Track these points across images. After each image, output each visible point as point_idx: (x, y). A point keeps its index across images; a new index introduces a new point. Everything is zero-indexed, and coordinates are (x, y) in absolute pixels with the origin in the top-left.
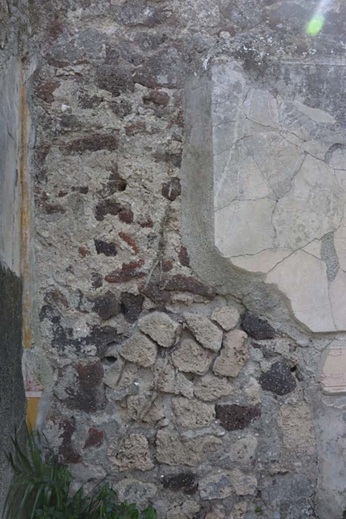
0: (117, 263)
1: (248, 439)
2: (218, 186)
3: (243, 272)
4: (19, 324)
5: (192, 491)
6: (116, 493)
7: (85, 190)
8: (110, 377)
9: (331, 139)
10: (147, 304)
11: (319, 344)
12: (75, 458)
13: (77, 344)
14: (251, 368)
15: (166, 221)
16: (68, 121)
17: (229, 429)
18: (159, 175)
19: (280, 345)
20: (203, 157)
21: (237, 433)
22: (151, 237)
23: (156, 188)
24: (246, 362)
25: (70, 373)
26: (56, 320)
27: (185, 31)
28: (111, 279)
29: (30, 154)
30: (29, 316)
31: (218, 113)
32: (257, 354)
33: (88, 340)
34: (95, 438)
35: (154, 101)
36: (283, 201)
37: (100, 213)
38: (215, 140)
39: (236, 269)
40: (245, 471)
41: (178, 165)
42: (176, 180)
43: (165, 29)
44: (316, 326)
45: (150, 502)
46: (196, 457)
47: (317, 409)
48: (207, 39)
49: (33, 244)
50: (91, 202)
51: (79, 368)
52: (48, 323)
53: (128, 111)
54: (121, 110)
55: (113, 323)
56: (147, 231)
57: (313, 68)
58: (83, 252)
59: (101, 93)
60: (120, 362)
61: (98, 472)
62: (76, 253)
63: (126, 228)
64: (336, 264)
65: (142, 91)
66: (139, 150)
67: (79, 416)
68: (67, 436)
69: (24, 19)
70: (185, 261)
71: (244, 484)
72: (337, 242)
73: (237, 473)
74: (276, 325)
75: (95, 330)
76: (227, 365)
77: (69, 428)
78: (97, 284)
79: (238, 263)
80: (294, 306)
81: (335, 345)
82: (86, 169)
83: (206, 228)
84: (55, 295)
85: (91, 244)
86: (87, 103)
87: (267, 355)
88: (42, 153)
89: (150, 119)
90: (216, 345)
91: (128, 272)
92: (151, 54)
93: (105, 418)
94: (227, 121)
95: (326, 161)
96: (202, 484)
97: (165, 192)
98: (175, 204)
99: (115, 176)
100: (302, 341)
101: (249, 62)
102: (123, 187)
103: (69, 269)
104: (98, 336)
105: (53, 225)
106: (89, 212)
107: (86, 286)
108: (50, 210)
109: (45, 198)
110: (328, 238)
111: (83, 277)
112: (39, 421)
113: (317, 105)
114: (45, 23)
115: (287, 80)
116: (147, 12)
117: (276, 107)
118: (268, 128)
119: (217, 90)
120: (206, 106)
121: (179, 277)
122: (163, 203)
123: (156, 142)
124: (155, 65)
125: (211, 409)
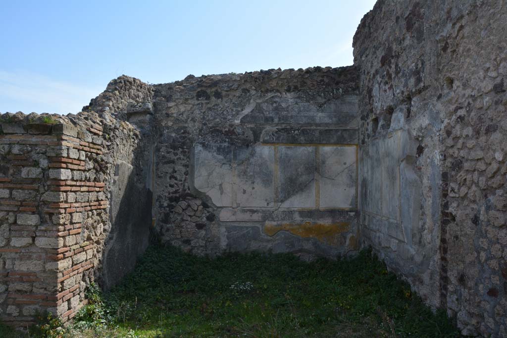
0: (174, 189)
1: (203, 232)
2: (196, 173)
3: (201, 192)
4: (152, 203)
5: (190, 244)
6: (172, 244)
7: (167, 173)
8: (172, 216)
9: (222, 162)
10: (181, 199)
11: (219, 209)
12: (163, 235)
13: (164, 208)
14: (204, 215)
15: (185, 180)
16: (164, 157)
17: (198, 229)
18: (183, 170)
19: (210, 210)
20: (193, 166)
21: (200, 230)
22: (182, 184)
23: (183, 173)
24: (203, 213)
25: (163, 215)
26: (160, 202)
27: (191, 136)
28: (172, 193)
29: (155, 164)
30: (154, 201)
31: (196, 157)
32: (206, 212)
33: (167, 207)
34: (168, 230)
35: (184, 152)
36: (211, 177)
37: (170, 178)
38: (195, 163)
39: (200, 192)
40: (202, 240)
41: (188, 167)
42: (187, 171)
43: (187, 135)
44: (218, 205)
45: (180, 246)
46: (191, 236)
47: (219, 225)
48: (196, 137)
49: (155, 185)
50: (169, 175)
51: (164, 213)
52: (158, 203)
53: (177, 155)
54: (176, 154)
55: (173, 203)
56: (181, 182)
57: (219, 146)
58: (166, 187)
59: (171, 150)
60: (174, 213)
61: (168, 239)
62: (165, 187)
63: (176, 181)
64: (223, 191)
65: (181, 150)
66: (179, 164)
67: (164, 225)
68: (161, 229)
69: (154, 133)
70: (189, 190)
71: (202, 243)
72: (223, 186)
73: (200, 240)
74: (209, 205)
75: (168, 204)
76: (198, 214)
77: (162, 228)
78: (169, 194)
79: (200, 190)
80: (213, 200)
81: (223, 210)
82: (168, 168)
83: (193, 182)
84: (160, 196)
85: (168, 185)
86: (168, 153)
87: (208, 212)
88: (158, 164)
89: (182, 157)
90: (196, 209)
91: (176, 192)
92: (183, 141)
93: (170, 225)
94: (198, 158)
95: (221, 167)
96: (192, 242)
97: (185, 174)
98: (187, 177)
99: (174, 170)
100: (215, 209)
101: (203, 145)
102: (176, 172)
103: (163, 191)
104: (169, 206)
105: (160, 181)
106: (168, 178)
107: (167, 194)
108: (160, 177)
109: (158, 174)
110: (221, 185)
111: (166, 192)
112: (155, 225)
113: (219, 154)
114: (159, 133)
115: (212, 148)
116: (182, 131)
117: (210, 155)
118: (207, 160)
119: (196, 152)
120: (194, 155)
121: (188, 193)
122: (184, 176)
123: (183, 162)
124: (184, 144)
125: (194, 224)
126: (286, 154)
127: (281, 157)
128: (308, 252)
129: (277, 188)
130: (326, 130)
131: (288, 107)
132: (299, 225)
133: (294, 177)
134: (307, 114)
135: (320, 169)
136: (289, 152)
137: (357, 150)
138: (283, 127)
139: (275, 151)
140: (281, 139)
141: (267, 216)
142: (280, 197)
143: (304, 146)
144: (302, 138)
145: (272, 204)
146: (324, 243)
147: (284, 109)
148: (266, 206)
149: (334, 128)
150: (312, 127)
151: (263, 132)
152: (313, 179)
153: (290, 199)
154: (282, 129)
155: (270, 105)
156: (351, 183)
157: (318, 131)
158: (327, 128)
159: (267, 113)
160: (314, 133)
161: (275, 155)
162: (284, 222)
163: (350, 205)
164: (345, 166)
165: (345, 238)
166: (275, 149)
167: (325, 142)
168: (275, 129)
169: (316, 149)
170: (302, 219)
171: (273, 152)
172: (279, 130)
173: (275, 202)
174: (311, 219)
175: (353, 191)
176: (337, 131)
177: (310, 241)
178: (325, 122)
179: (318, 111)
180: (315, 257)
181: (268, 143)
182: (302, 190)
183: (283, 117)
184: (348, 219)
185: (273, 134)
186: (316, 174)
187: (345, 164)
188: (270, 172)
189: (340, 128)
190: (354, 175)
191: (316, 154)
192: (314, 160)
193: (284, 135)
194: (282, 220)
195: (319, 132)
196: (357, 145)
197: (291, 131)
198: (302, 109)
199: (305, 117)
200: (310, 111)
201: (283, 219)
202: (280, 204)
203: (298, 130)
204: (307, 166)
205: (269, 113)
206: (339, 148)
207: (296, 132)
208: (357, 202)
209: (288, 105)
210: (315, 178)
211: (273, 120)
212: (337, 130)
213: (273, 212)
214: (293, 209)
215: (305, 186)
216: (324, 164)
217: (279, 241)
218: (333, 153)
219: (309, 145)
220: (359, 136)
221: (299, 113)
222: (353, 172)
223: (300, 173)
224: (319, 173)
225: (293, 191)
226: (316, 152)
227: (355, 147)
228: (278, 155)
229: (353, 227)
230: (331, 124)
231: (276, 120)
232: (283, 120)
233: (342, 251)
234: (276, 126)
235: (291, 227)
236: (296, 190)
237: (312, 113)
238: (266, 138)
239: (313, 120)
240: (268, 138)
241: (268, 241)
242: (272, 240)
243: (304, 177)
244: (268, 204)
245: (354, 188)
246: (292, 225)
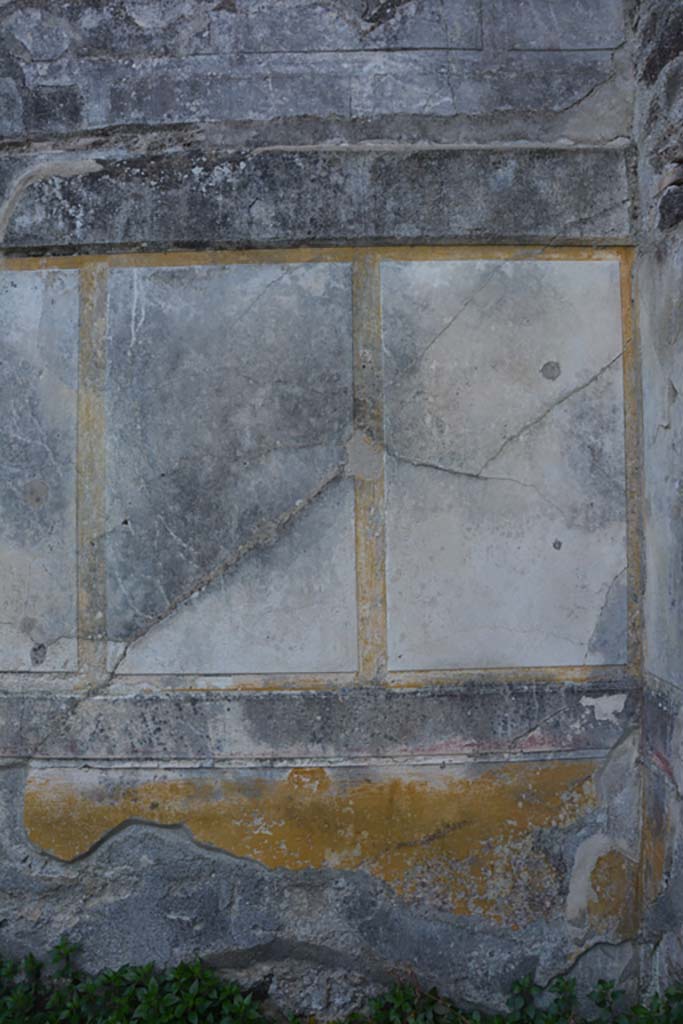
126: (155, 314)
127: (121, 340)
128: (320, 957)
129: (96, 547)
130: (420, 157)
131: (171, 30)
132: (253, 789)
133: (209, 468)
134: (291, 63)
135: (386, 410)
136: (177, 305)
137: (628, 284)
138: (143, 151)
139: (84, 300)
140: (120, 220)
141: (36, 729)
142: (114, 600)
143: (272, 261)
144: (262, 211)
145: (64, 655)
146: (420, 902)
147: (147, 39)
148: (27, 663)
149: (475, 145)
150: (328, 145)
151: (16, 183)
152: (337, 479)
153: (185, 618)
154: (132, 163)
155: (63, 22)
156: (598, 501)
157: (371, 159)
158: (423, 145)
159: (43, 68)
160: (336, 178)
161: (83, 326)
162: (147, 774)
163: (593, 649)
164: (554, 388)
165: (561, 867)
166: (84, 287)
167: (416, 232)
168: (88, 162)
169: (353, 278)
170: (264, 749)
171: (68, 309)
172: (109, 168)
173: (84, 636)
174: (331, 751)
175: (609, 553)
176: (487, 160)
177: (330, 893)
178: (415, 108)
179: (364, 43)
180: (364, 982)
181: (41, 251)
182: (261, 552)
183: (141, 87)
184: (577, 744)
185: (68, 194)
186: (357, 442)
187: (551, 370)
188: (52, 438)
189: (507, 145)
190: (612, 444)
191: (354, 309)
192: (339, 353)
193: (137, 197)
194: (134, 754)
195: (373, 170)
196: (625, 248)
197: (188, 170)
198: (261, 34)
199: (279, 79)
200: (311, 44)
201: (141, 754)
202: (115, 649)
203: (234, 161)
204: (297, 390)
205: (54, 72)
206: (509, 267)
207: (222, 172)
208: (638, 625)
209: (170, 17)
210: (349, 470)
211: (74, 113)
212: (492, 152)
213: (74, 704)
214: (202, 683)
215: (286, 529)
216: (414, 370)
217: (125, 895)
218: (469, 301)
219: (305, 251)
220: (634, 194)
221: (241, 61)
222: (606, 426)
223: (248, 442)
224: (374, 434)
225: (203, 562)
226: (357, 291)
227: (610, 261)
228: (104, 327)
229: (613, 792)
230: (447, 121)
231: (96, 113)
232: (139, 103)
233: (543, 952)
234: (96, 145)
235: (198, 806)
236: (225, 554)
237: (328, 56)
238: (24, 221)
239: (336, 101)
240: (40, 216)
241: (55, 892)
242: (76, 883)
243: (274, 465)
244: (39, 651)
245: (620, 531)
246: (206, 792)
